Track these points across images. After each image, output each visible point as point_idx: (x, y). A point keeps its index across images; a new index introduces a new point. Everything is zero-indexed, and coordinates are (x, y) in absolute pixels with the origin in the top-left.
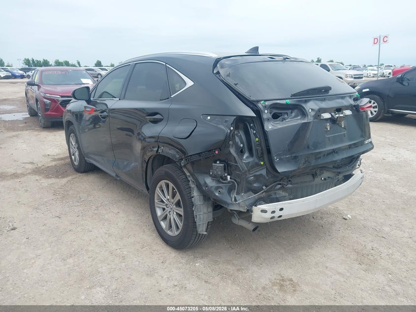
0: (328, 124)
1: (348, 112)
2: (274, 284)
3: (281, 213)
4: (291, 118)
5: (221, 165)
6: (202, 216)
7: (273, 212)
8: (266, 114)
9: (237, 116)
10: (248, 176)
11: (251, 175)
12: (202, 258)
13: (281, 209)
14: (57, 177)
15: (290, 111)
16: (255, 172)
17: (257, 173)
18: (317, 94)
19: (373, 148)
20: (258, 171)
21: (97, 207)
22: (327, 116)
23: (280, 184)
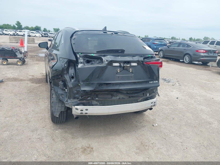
0: (119, 69)
1: (135, 64)
2: (82, 148)
3: (87, 112)
4: (96, 64)
5: (62, 83)
6: (57, 108)
7: (82, 110)
8: (81, 60)
9: (69, 59)
10: (73, 90)
11: (75, 90)
12: (62, 129)
13: (87, 110)
14: (36, 83)
15: (96, 60)
16: (77, 89)
17: (78, 90)
18: (113, 53)
19: (159, 86)
20: (78, 88)
21: (40, 99)
22: (117, 64)
23: (90, 97)
